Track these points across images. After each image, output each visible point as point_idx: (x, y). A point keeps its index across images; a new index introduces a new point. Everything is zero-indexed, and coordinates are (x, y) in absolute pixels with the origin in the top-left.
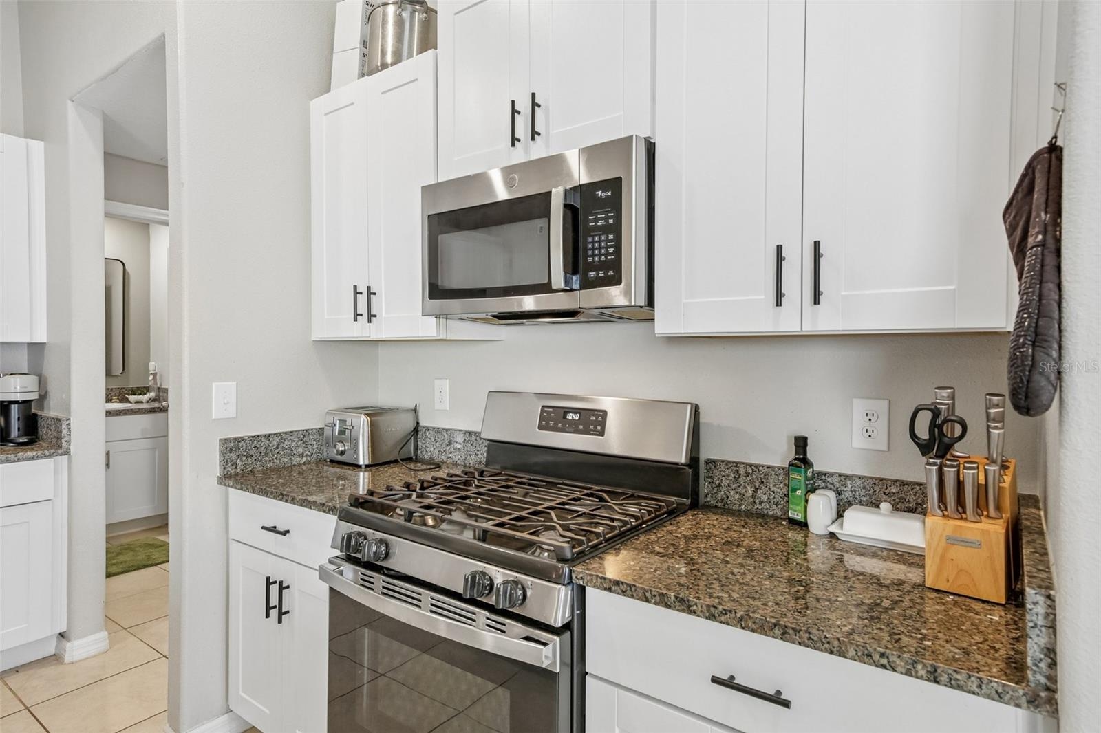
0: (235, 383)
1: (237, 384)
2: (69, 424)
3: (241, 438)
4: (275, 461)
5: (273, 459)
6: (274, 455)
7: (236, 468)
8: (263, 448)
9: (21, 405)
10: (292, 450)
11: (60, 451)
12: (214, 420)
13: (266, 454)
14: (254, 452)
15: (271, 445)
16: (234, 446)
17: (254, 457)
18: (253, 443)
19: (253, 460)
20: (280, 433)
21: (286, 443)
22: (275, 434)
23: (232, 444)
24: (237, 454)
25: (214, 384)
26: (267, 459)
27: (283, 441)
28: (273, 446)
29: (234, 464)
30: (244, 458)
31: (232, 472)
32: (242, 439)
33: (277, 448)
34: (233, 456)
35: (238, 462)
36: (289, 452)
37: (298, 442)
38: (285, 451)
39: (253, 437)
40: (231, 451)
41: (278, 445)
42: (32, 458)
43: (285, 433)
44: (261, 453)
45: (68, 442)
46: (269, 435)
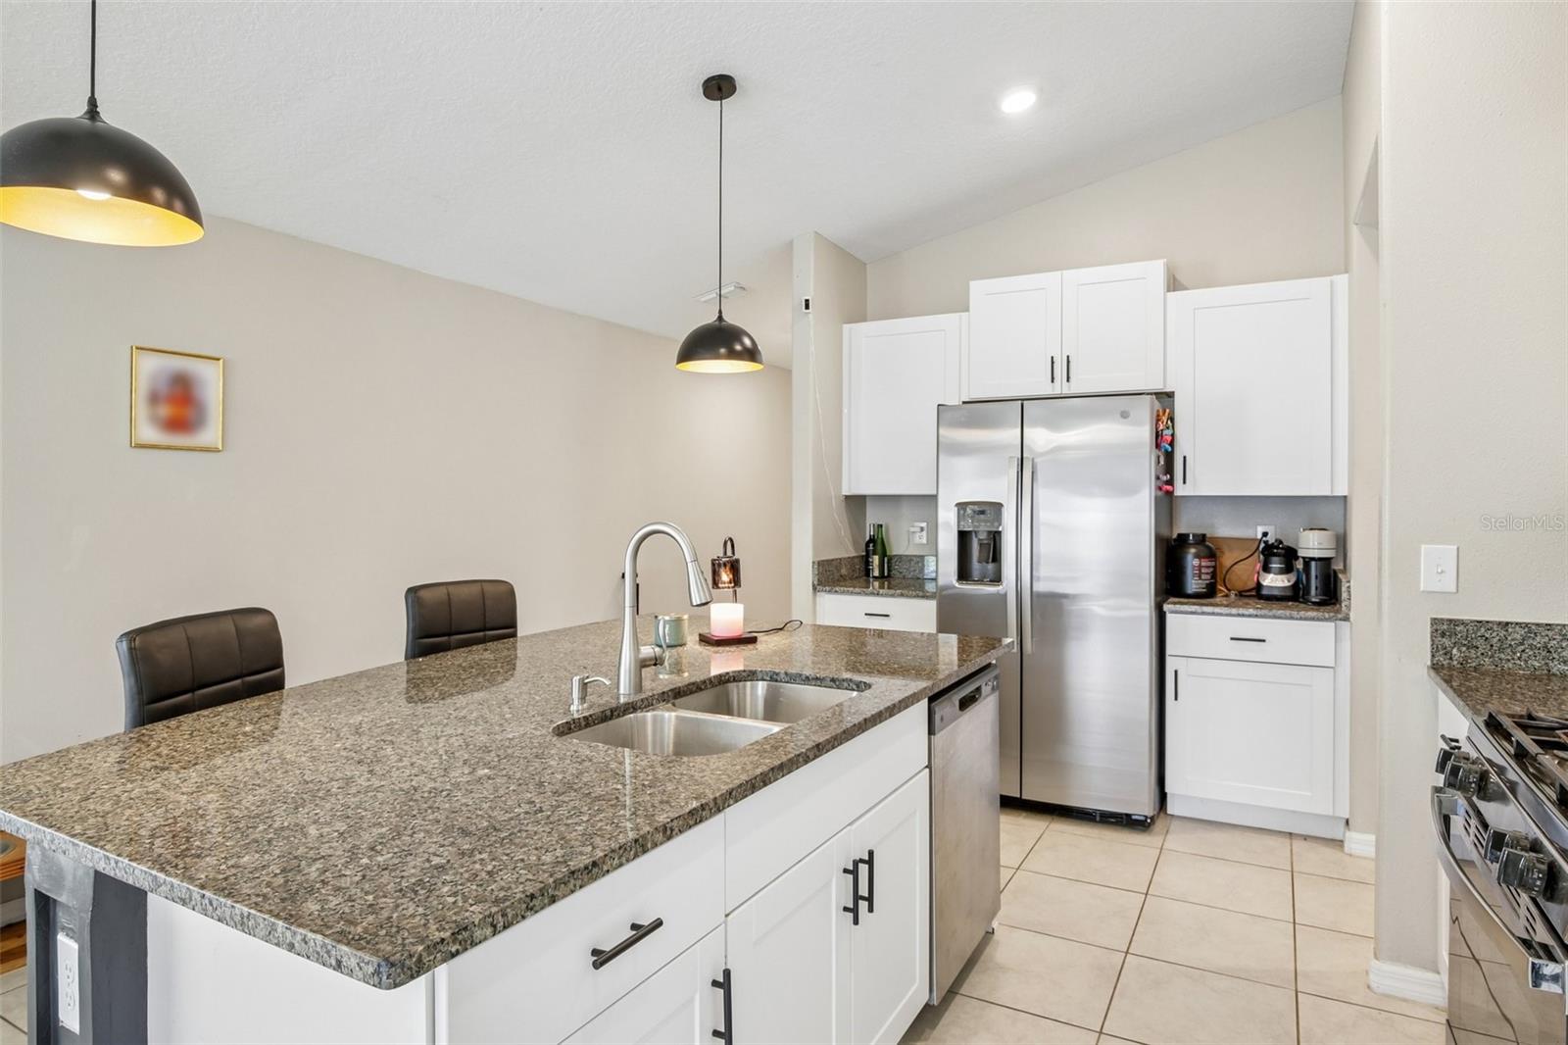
0: (1455, 547)
1: (1458, 549)
2: (1349, 587)
3: (1458, 620)
4: (1518, 662)
5: (1513, 659)
6: (1514, 653)
7: (1451, 658)
8: (1495, 640)
9: (1319, 563)
10: (1549, 652)
11: (1340, 616)
12: (1423, 592)
13: (1501, 650)
14: (1480, 642)
15: (1509, 638)
16: (1449, 630)
17: (1481, 650)
18: (1479, 630)
19: (1479, 654)
20: (1527, 624)
21: (1538, 639)
22: (1517, 624)
23: (1445, 627)
24: (1453, 641)
25: (1423, 547)
26: (1502, 656)
27: (1532, 635)
28: (1513, 640)
29: (1448, 653)
30: (1464, 649)
31: (1444, 663)
32: (1463, 623)
33: (1522, 644)
34: (1446, 642)
35: (1455, 651)
36: (1544, 653)
37: (1562, 640)
38: (1537, 652)
39: (1478, 622)
40: (1443, 635)
41: (1524, 640)
42: (1313, 619)
43: (1537, 625)
44: (1492, 646)
45: (1349, 607)
46: (1507, 624)
